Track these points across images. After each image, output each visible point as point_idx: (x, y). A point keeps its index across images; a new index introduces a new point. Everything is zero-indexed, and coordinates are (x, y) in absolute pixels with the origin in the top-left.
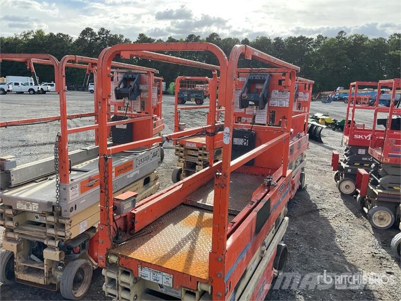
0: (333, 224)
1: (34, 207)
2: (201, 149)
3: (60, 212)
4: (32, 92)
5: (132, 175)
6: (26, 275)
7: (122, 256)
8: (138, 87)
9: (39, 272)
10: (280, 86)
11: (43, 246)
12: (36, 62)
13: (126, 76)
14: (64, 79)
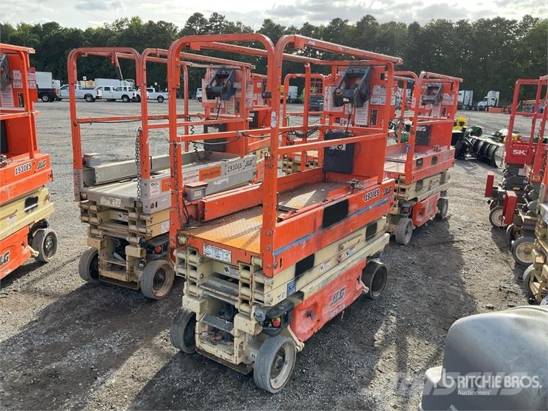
0: (465, 257)
1: (117, 203)
2: (312, 164)
3: (142, 208)
4: (125, 99)
5: (219, 183)
6: (109, 272)
7: (190, 236)
8: (232, 86)
9: (122, 269)
10: (382, 81)
11: (126, 243)
12: (121, 56)
13: (219, 73)
14: (145, 72)
